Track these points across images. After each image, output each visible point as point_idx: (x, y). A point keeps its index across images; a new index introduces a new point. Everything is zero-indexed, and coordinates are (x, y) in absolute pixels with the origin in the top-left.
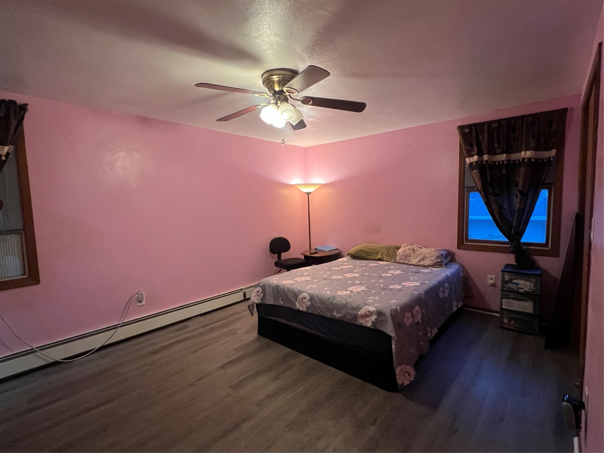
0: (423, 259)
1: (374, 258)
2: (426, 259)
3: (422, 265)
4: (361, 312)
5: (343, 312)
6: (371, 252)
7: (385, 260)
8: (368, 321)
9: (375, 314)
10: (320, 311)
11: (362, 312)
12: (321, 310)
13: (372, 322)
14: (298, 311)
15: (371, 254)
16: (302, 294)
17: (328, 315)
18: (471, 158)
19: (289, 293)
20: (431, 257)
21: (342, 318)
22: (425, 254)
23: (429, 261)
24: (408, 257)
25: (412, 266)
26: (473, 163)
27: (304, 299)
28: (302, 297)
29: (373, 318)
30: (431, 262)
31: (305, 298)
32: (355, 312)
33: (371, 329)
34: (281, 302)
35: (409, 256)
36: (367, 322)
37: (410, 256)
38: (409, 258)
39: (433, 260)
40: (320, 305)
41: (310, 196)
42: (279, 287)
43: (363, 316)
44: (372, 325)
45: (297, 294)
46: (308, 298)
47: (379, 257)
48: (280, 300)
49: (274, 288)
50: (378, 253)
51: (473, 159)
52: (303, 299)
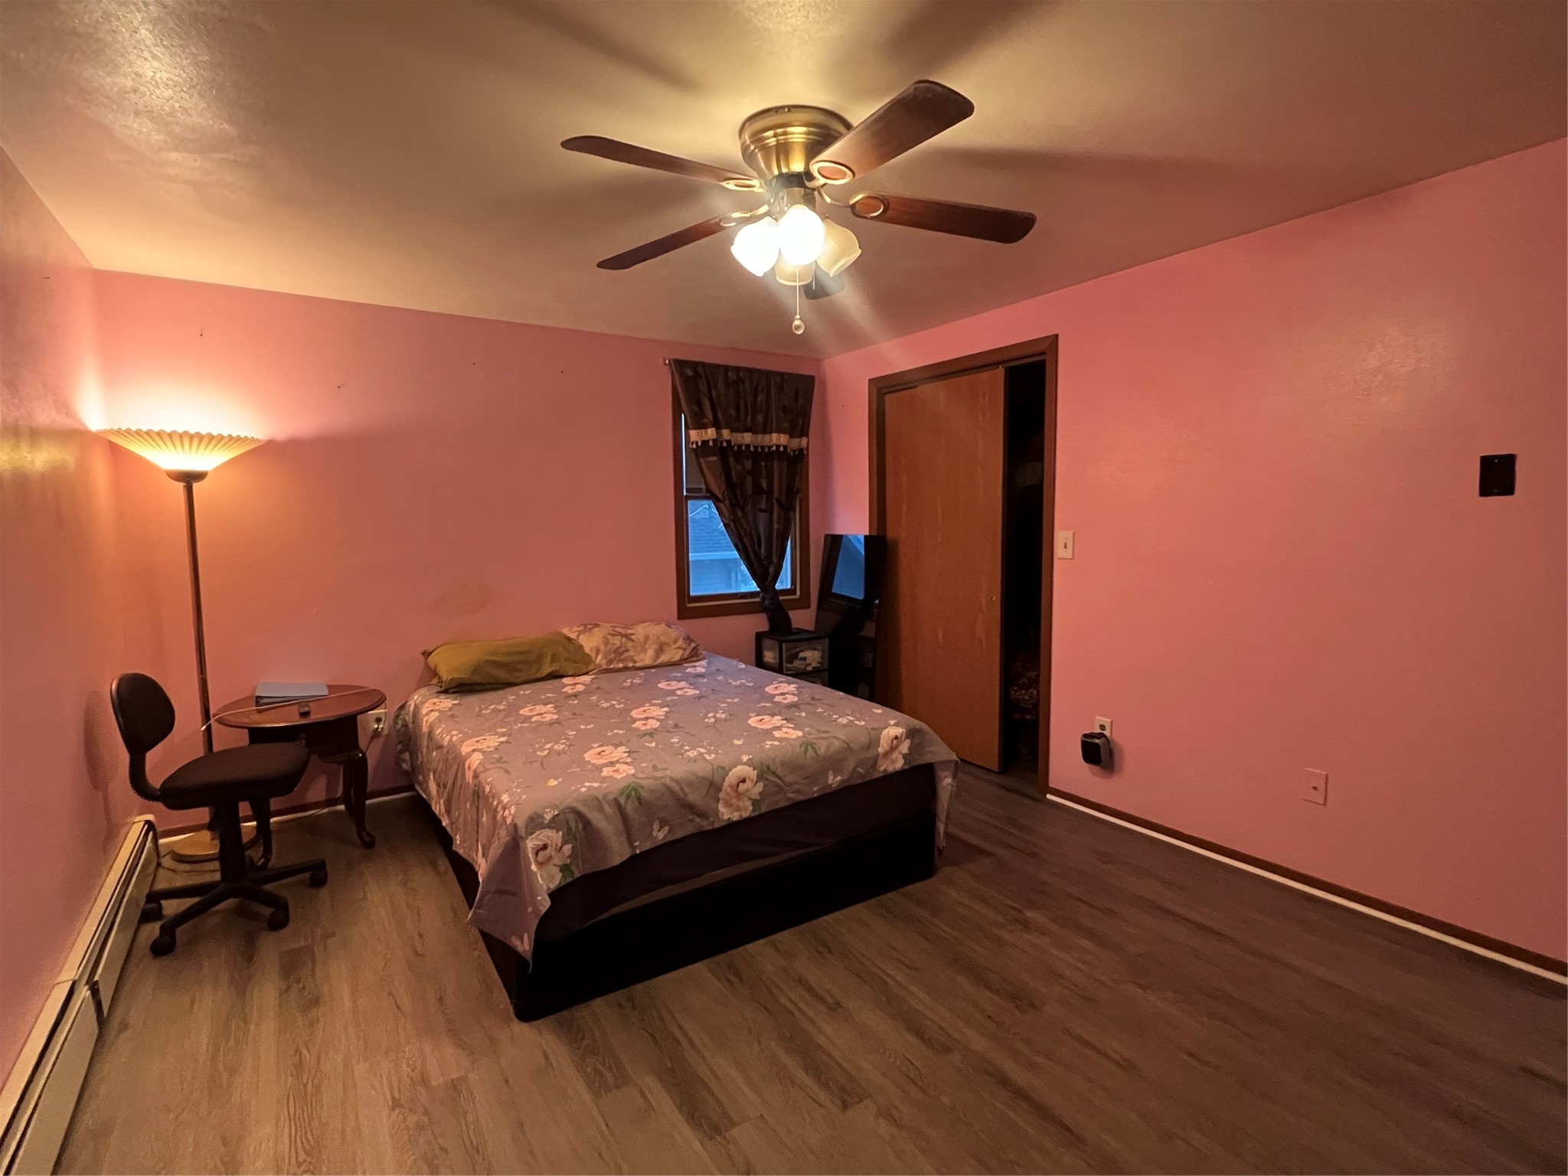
0: (660, 651)
1: (533, 677)
2: (666, 648)
3: (668, 662)
4: (883, 747)
5: (850, 764)
6: (518, 662)
7: (570, 673)
8: (897, 758)
9: (906, 738)
10: (794, 792)
11: (886, 746)
12: (796, 787)
13: (905, 757)
14: (732, 826)
15: (520, 666)
16: (730, 773)
17: (815, 791)
18: (703, 431)
19: (686, 789)
20: (675, 642)
21: (848, 780)
22: (659, 638)
23: (675, 650)
24: (622, 653)
25: (653, 670)
26: (708, 441)
27: (741, 784)
28: (734, 782)
29: (905, 747)
30: (681, 652)
31: (744, 781)
32: (871, 754)
33: (906, 770)
34: (660, 833)
35: (624, 649)
36: (894, 762)
37: (627, 651)
38: (626, 655)
39: (684, 646)
40: (789, 779)
41: (196, 486)
42: (640, 789)
43: (886, 754)
44: (905, 763)
45: (717, 779)
46: (752, 774)
47: (547, 669)
48: (656, 826)
49: (622, 800)
50: (539, 660)
51: (706, 433)
52: (738, 786)
